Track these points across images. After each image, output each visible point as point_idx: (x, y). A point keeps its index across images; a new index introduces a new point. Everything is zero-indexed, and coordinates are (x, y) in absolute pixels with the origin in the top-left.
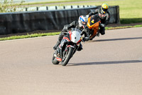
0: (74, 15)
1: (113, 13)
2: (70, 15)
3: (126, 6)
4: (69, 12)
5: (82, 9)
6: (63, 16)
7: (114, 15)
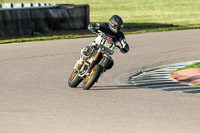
0: (25, 17)
1: (80, 15)
2: (20, 17)
3: (99, 6)
4: (19, 12)
5: (36, 9)
6: (9, 18)
7: (82, 18)
